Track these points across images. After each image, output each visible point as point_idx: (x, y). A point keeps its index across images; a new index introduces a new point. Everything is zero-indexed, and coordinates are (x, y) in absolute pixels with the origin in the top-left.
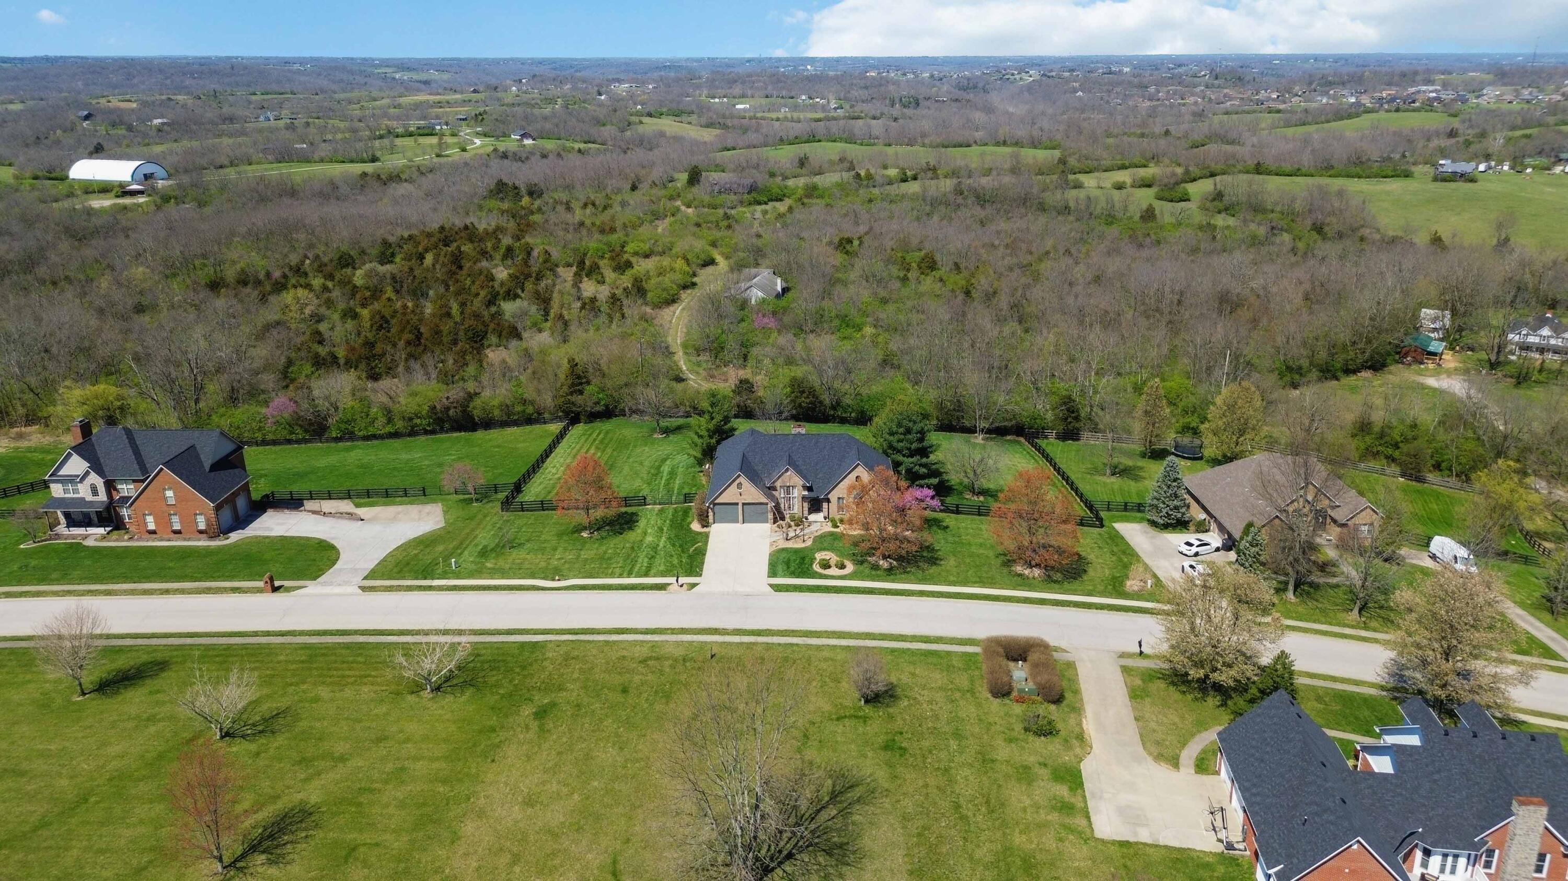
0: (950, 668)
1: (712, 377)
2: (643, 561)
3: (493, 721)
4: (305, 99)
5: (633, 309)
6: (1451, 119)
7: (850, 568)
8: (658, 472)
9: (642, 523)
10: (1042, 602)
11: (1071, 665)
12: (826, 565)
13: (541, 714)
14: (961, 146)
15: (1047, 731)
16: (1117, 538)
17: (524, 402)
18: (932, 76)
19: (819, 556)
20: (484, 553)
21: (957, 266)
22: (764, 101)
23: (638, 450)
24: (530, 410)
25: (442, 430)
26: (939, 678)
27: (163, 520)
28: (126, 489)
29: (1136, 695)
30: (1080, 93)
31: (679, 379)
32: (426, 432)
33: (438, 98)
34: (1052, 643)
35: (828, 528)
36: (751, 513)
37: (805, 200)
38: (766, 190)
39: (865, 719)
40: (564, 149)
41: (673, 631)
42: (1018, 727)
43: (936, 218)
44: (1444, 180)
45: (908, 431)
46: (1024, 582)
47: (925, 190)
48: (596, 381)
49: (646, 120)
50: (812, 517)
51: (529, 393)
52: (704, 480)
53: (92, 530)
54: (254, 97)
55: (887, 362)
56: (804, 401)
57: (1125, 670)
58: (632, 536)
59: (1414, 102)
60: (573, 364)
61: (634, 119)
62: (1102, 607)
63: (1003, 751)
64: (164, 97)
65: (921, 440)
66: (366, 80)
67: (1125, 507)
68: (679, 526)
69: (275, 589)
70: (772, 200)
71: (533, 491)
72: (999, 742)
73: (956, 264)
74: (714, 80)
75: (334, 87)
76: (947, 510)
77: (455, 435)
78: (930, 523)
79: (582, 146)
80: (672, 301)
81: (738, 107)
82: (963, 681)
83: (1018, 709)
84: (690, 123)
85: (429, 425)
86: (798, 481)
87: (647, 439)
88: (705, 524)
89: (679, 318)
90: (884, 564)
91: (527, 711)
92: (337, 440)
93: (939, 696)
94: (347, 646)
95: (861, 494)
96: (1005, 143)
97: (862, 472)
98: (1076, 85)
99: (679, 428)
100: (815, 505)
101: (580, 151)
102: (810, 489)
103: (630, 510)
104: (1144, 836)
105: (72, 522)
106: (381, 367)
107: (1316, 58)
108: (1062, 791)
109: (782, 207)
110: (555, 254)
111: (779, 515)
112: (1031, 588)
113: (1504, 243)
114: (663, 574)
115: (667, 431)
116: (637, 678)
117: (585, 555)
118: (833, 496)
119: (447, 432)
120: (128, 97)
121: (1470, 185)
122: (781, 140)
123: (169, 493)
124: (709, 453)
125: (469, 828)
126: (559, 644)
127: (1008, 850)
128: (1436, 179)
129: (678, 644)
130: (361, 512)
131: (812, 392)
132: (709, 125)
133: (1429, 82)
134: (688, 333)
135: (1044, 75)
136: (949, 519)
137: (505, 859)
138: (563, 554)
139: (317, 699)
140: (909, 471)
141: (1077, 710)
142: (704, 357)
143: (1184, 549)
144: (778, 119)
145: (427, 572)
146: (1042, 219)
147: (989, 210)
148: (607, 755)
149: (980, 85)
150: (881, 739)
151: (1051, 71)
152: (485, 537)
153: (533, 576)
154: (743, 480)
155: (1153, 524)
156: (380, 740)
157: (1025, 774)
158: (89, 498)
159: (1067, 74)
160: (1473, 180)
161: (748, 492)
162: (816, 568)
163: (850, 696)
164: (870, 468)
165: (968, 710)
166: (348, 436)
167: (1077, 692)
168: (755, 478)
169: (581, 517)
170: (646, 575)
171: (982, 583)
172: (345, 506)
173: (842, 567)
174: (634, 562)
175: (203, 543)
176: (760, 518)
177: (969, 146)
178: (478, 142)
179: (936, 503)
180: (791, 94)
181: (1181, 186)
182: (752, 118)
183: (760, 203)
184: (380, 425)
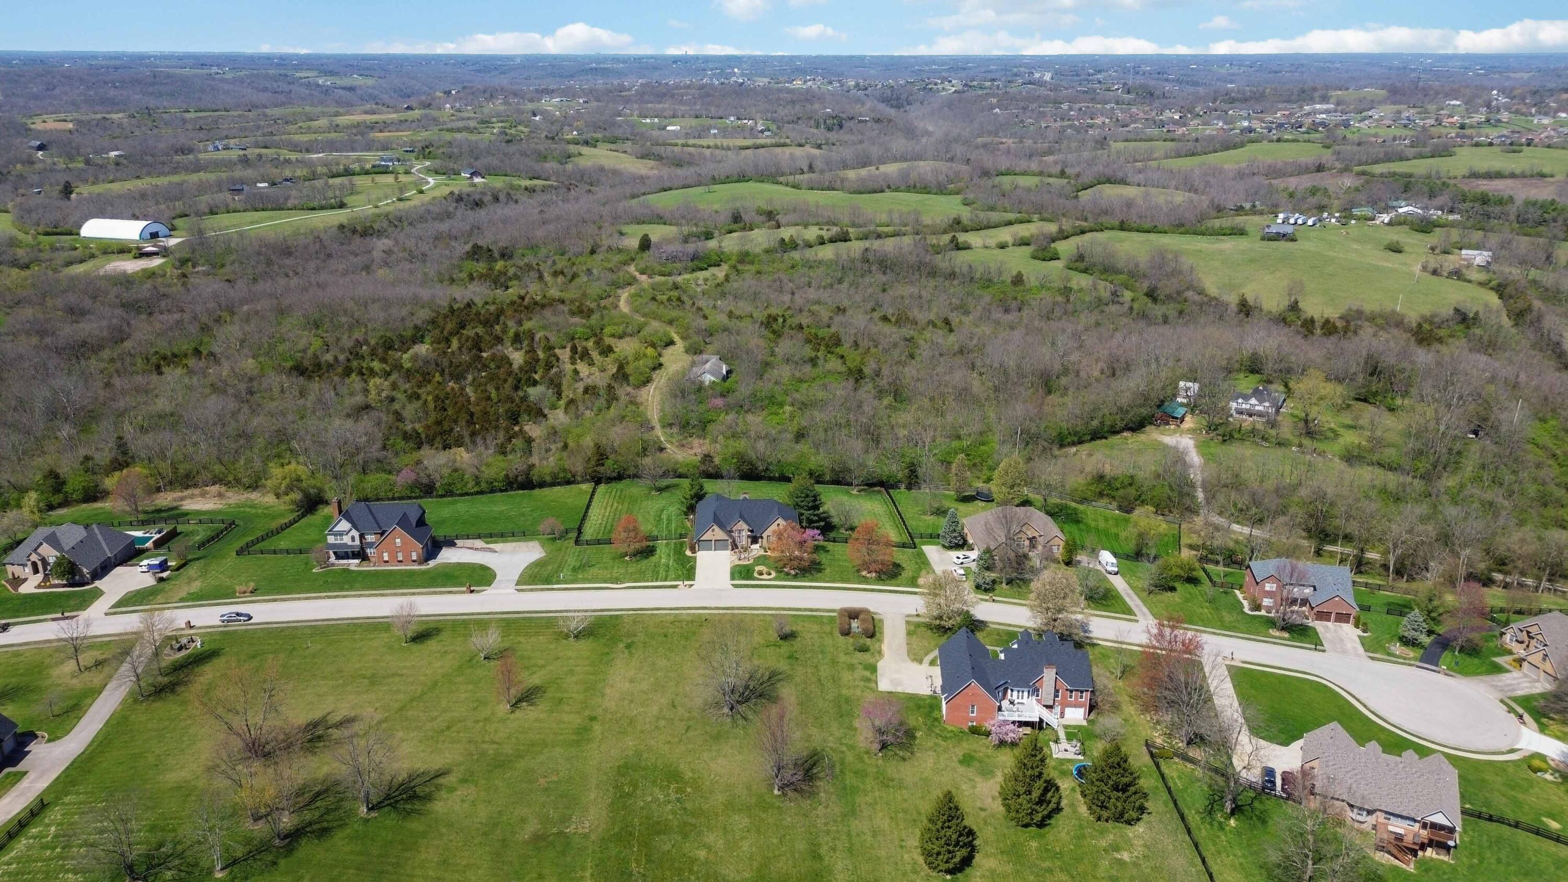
0: (822, 623)
1: (683, 446)
2: (662, 573)
3: (606, 650)
4: (239, 116)
5: (623, 391)
6: (1325, 151)
7: (774, 574)
8: (660, 520)
9: (658, 551)
10: (873, 590)
11: (881, 621)
12: (761, 573)
13: (628, 646)
14: (875, 192)
15: (864, 649)
16: (922, 555)
17: (565, 470)
18: (857, 85)
19: (757, 568)
20: (575, 570)
21: (856, 344)
22: (694, 122)
23: (645, 504)
24: (569, 476)
25: (512, 489)
26: (816, 628)
27: (393, 555)
28: (370, 538)
29: (909, 634)
30: (997, 110)
31: (662, 449)
32: (501, 491)
33: (374, 118)
34: (872, 610)
35: (762, 552)
36: (719, 545)
37: (740, 267)
38: (706, 257)
39: (780, 647)
40: (512, 187)
41: (684, 609)
42: (851, 648)
43: (845, 285)
44: (1270, 239)
45: (807, 496)
46: (865, 580)
47: (837, 255)
48: (612, 457)
49: (585, 150)
50: (754, 547)
51: (567, 464)
52: (688, 524)
53: (351, 561)
54: (187, 115)
55: (800, 436)
56: (745, 468)
57: (908, 623)
58: (653, 559)
59: (1300, 127)
60: (598, 446)
61: (572, 148)
62: (903, 592)
63: (843, 658)
64: (99, 116)
65: (815, 500)
66: (291, 87)
67: (931, 536)
68: (679, 552)
69: (472, 592)
70: (710, 266)
71: (589, 532)
72: (842, 655)
73: (855, 342)
74: (644, 93)
75: (263, 97)
76: (829, 540)
77: (521, 492)
78: (817, 549)
79: (528, 183)
80: (648, 381)
81: (669, 128)
82: (827, 628)
83: (851, 640)
84: (625, 152)
85: (504, 485)
86: (745, 527)
87: (648, 497)
88: (693, 550)
89: (653, 396)
90: (793, 572)
91: (621, 645)
92: (442, 496)
93: (816, 636)
94: (524, 619)
95: (780, 536)
97: (781, 521)
98: (994, 101)
99: (667, 488)
100: (755, 540)
101: (526, 189)
102: (752, 531)
103: (651, 544)
104: (899, 690)
105: (338, 557)
106: (451, 440)
108: (867, 674)
109: (720, 273)
110: (553, 339)
111: (734, 546)
112: (868, 583)
113: (1294, 306)
114: (675, 580)
115: (660, 490)
116: (671, 631)
117: (630, 570)
118: (765, 535)
119: (515, 490)
120: (62, 116)
121: (1290, 244)
122: (714, 178)
123: (398, 541)
124: (691, 509)
125: (608, 691)
126: (629, 615)
127: (840, 695)
128: (1263, 239)
129: (688, 614)
130: (492, 546)
131: (751, 463)
132: (644, 156)
133: (1325, 99)
134: (662, 410)
135: (966, 85)
136: (830, 546)
137: (626, 702)
138: (617, 571)
139: (520, 642)
140: (808, 519)
141: (880, 641)
142: (675, 430)
143: (956, 560)
144: (709, 147)
145: (548, 581)
146: (932, 283)
147: (890, 276)
148: (662, 663)
149: (904, 96)
150: (787, 654)
151: (974, 77)
152: (572, 561)
153: (605, 582)
154: (715, 527)
155: (944, 546)
156: (558, 658)
157: (852, 667)
158: (350, 543)
159: (988, 84)
160: (1293, 240)
161: (717, 533)
162: (756, 575)
163: (773, 636)
164: (785, 519)
165: (828, 641)
166: (449, 493)
167: (882, 633)
168: (722, 526)
169: (623, 548)
170: (666, 580)
171: (843, 581)
172: (479, 543)
173: (770, 574)
174: (658, 572)
175: (416, 567)
176: (725, 548)
177: (882, 191)
178: (431, 180)
179: (821, 537)
180: (720, 113)
181: (1053, 245)
182: (683, 146)
183: (702, 269)
184: (471, 486)
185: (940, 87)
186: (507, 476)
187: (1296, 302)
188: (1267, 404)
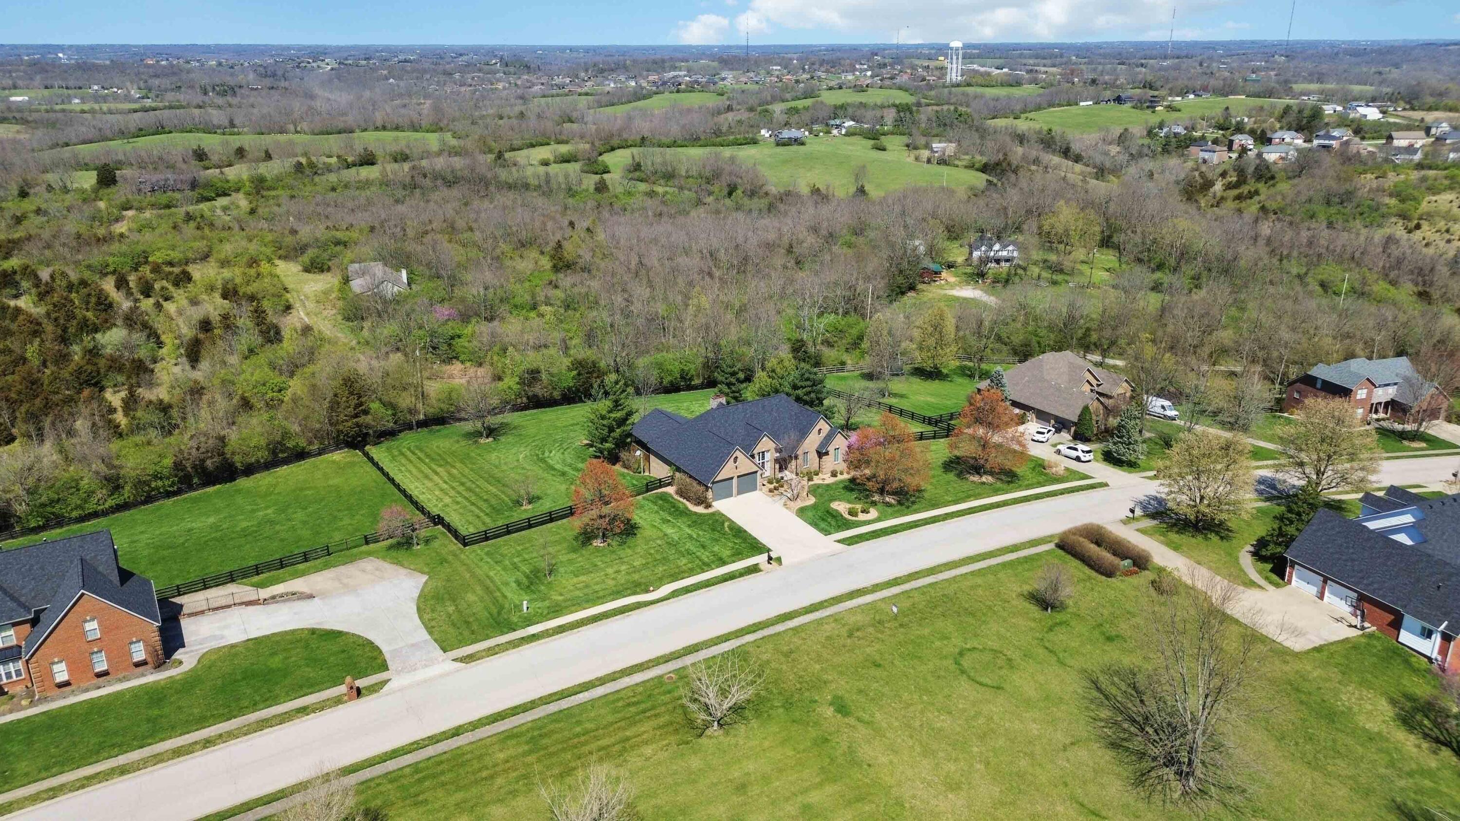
9: (637, 520)
10: (1026, 499)
17: (288, 436)
18: (220, 64)
22: (46, 93)
24: (298, 443)
25: (191, 488)
30: (391, 80)
32: (169, 495)
37: (264, 193)
38: (208, 185)
41: (828, 602)
44: (784, 145)
46: (994, 488)
48: (380, 395)
51: (291, 424)
57: (1143, 532)
58: (648, 533)
59: (679, 85)
70: (218, 195)
71: (454, 519)
77: (210, 489)
81: (13, 99)
85: (173, 483)
86: (771, 445)
87: (476, 446)
88: (705, 505)
96: (384, 128)
102: (780, 450)
107: (571, 49)
109: (238, 202)
113: (862, 191)
114: (739, 558)
115: (490, 434)
118: (801, 453)
119: (195, 490)
121: (801, 147)
126: (755, 645)
128: (778, 144)
129: (851, 612)
133: (676, 68)
135: (342, 63)
138: (612, 567)
145: (504, 624)
149: (280, 73)
151: (346, 59)
153: (622, 595)
159: (364, 62)
160: (803, 144)
161: (743, 464)
174: (694, 555)
180: (80, 84)
181: (600, 158)
182: (47, 111)
183: (209, 199)
184: (102, 498)
185: (314, 65)
186: (178, 466)
187: (862, 187)
188: (1011, 248)
